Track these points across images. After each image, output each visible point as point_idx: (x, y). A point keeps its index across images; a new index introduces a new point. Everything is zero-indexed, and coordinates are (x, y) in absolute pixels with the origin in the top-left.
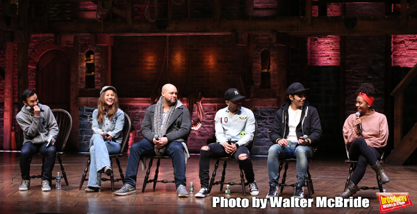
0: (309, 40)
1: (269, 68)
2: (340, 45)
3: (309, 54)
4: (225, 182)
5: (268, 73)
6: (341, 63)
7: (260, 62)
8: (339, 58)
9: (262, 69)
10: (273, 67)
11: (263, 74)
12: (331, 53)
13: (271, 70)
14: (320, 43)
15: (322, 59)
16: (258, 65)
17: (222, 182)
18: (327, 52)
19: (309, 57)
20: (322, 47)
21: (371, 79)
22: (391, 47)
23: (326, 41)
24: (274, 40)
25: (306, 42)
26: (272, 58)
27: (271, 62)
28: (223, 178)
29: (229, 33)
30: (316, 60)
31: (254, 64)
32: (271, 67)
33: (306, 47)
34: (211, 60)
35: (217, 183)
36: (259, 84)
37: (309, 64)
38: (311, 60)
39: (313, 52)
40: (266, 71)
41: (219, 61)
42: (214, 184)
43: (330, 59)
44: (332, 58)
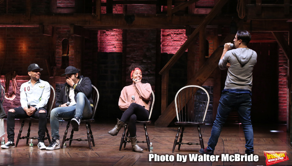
0: (99, 33)
1: (68, 53)
2: (122, 37)
3: (99, 43)
4: (30, 137)
5: (67, 57)
6: (123, 50)
7: (61, 48)
8: (122, 47)
9: (63, 54)
10: (71, 52)
11: (64, 58)
12: (115, 43)
13: (70, 54)
14: (107, 35)
15: (109, 47)
16: (60, 50)
17: (28, 137)
18: (112, 42)
19: (99, 46)
20: (109, 38)
21: (145, 62)
22: (160, 39)
23: (112, 33)
24: (72, 31)
25: (97, 34)
26: (70, 45)
27: (70, 49)
28: (29, 134)
29: (38, 26)
30: (104, 48)
31: (57, 50)
32: (70, 52)
33: (96, 38)
34: (24, 47)
35: (23, 138)
36: (60, 66)
37: (99, 51)
38: (101, 48)
39: (102, 42)
40: (66, 55)
41: (29, 48)
42: (21, 138)
43: (115, 47)
44: (117, 47)
